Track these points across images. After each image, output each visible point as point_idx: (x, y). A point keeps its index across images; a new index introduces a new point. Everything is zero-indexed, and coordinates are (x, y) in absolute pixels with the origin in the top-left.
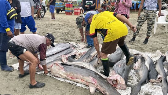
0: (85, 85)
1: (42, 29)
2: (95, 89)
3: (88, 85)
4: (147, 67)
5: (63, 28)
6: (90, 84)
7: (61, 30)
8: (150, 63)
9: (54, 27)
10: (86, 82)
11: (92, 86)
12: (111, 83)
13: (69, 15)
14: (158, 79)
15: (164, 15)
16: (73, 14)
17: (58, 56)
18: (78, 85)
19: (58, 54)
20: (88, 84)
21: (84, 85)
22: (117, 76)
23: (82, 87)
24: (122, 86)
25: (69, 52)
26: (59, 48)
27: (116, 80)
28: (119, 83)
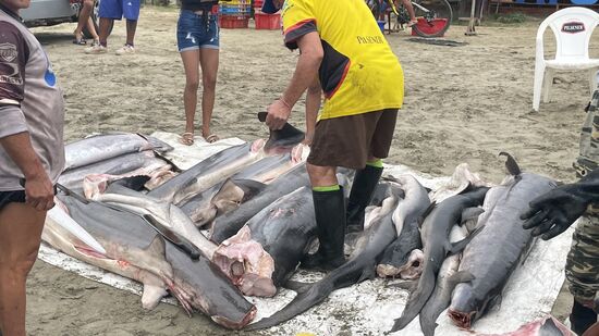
0: (133, 280)
1: (72, 83)
2: (163, 292)
3: (141, 280)
4: (394, 226)
5: (164, 78)
6: (149, 275)
7: (149, 88)
8: (412, 208)
9: (128, 73)
10: (133, 270)
11: (153, 284)
12: (226, 270)
13: (233, 28)
14: (409, 264)
15: (584, 29)
16: (251, 24)
17: (75, 179)
18: (108, 279)
19: (76, 173)
20: (140, 277)
21: (129, 282)
22: (249, 248)
23: (118, 286)
24: (259, 285)
25: (125, 166)
26: (87, 149)
27: (241, 260)
28: (249, 271)
